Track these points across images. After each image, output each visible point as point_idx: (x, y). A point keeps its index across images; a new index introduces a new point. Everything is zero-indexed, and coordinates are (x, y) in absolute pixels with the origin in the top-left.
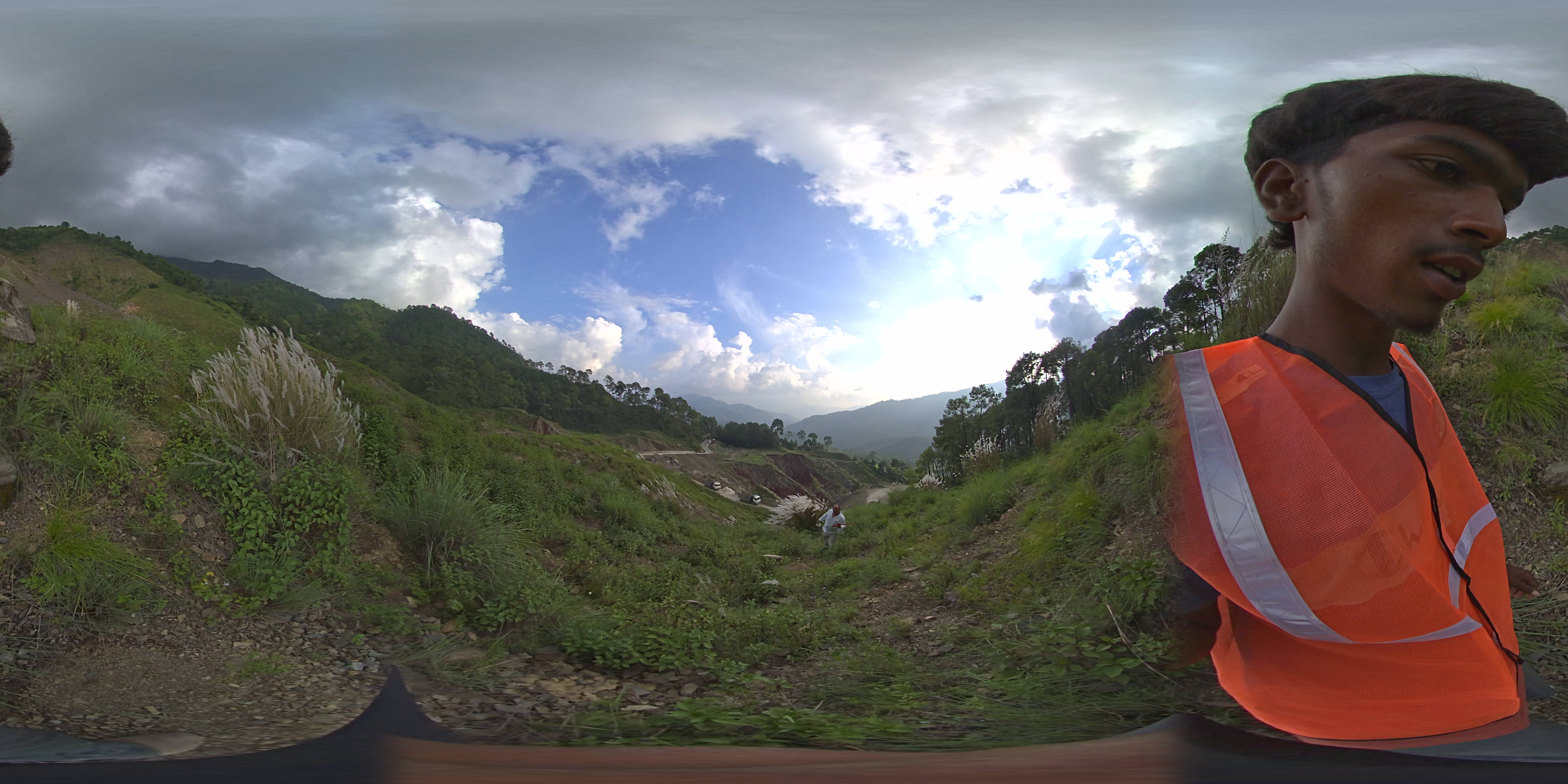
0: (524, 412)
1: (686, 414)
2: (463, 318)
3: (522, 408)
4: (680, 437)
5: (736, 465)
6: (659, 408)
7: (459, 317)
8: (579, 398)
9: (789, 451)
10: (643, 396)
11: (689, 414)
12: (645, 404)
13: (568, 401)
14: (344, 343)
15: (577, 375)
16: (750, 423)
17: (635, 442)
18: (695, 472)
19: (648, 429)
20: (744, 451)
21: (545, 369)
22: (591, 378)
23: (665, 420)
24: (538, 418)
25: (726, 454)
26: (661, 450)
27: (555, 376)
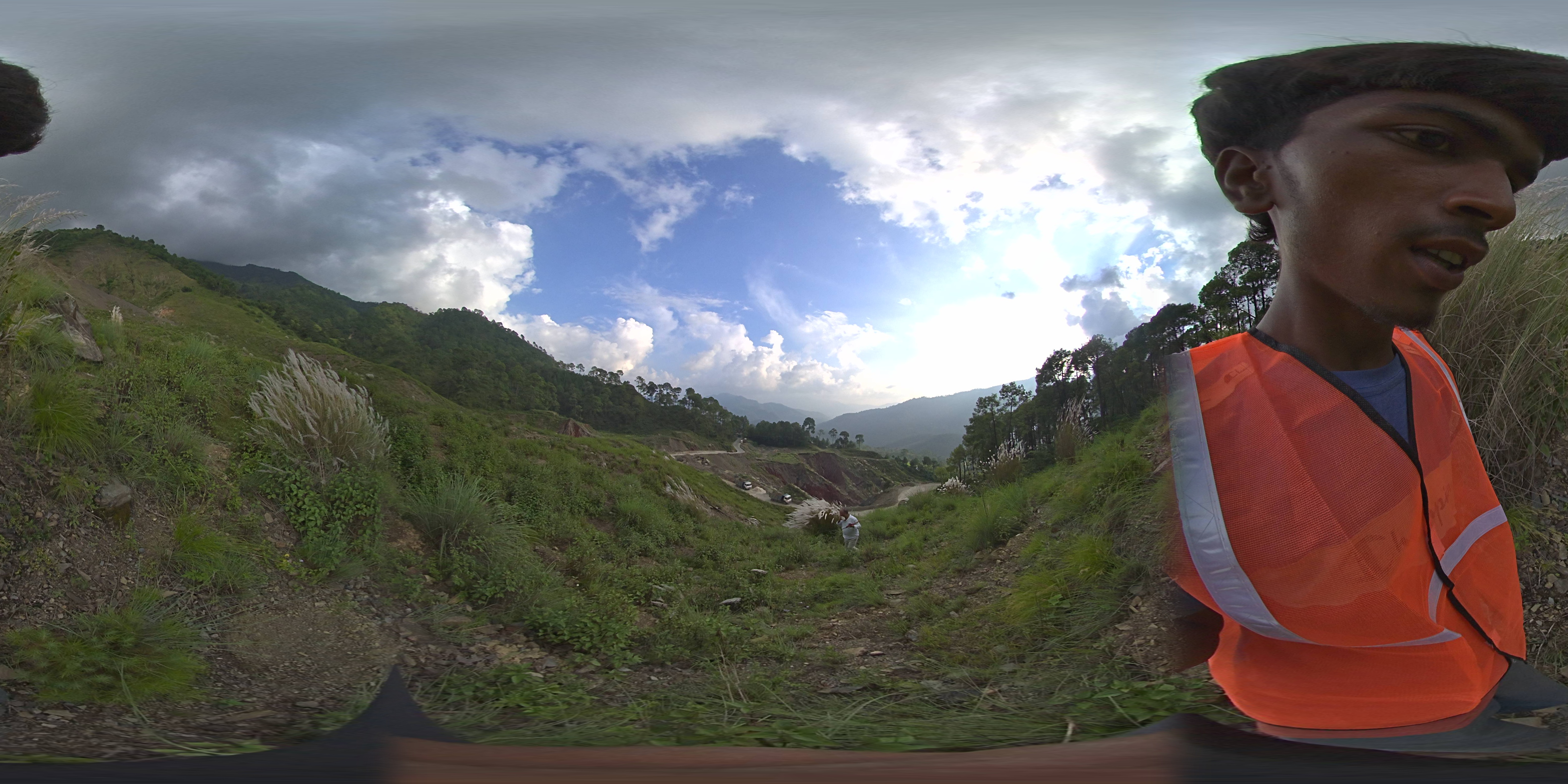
0: (555, 413)
1: (717, 413)
2: (494, 321)
3: (554, 410)
4: (712, 436)
5: (768, 464)
6: (691, 408)
7: (490, 320)
8: (610, 399)
9: (821, 450)
10: (674, 396)
11: (720, 414)
12: (676, 404)
13: (600, 402)
14: (375, 347)
15: (609, 376)
16: (782, 422)
17: (666, 442)
18: (727, 472)
19: (680, 430)
20: (776, 450)
21: (576, 371)
22: (623, 379)
23: (697, 419)
24: (569, 420)
25: (758, 453)
26: (693, 450)
27: (585, 377)
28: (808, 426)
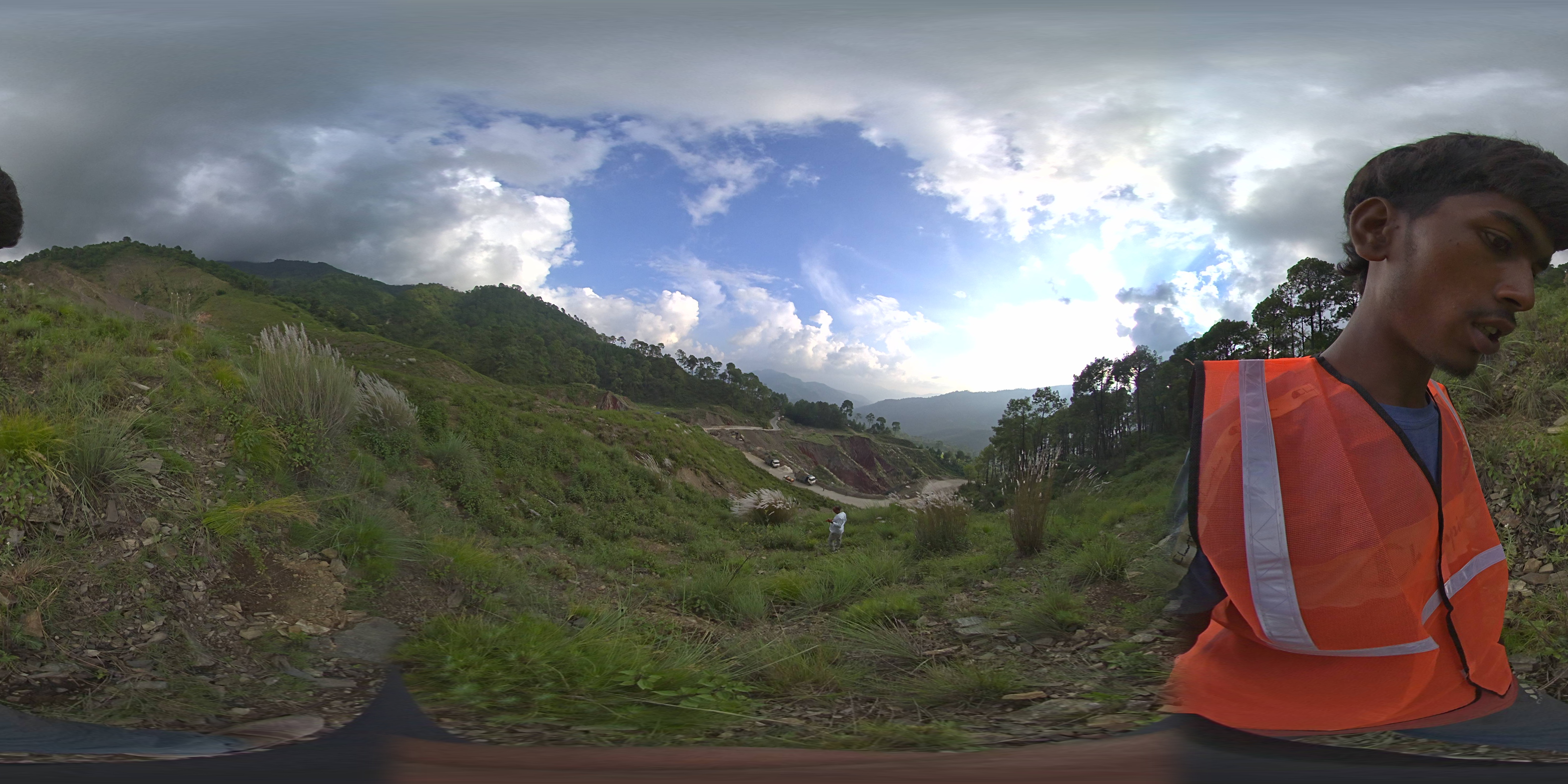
0: (594, 386)
1: (757, 390)
2: (533, 295)
3: (594, 383)
4: (749, 412)
5: (802, 443)
6: (730, 383)
7: (529, 294)
8: (650, 372)
9: (857, 434)
10: (714, 370)
11: (759, 390)
12: (716, 378)
13: (639, 375)
15: (650, 349)
16: (820, 403)
17: (704, 416)
19: (717, 404)
20: (812, 430)
21: (618, 343)
22: (663, 352)
23: (735, 394)
24: (608, 393)
25: (794, 431)
26: (729, 424)
27: (627, 350)
28: (846, 409)
